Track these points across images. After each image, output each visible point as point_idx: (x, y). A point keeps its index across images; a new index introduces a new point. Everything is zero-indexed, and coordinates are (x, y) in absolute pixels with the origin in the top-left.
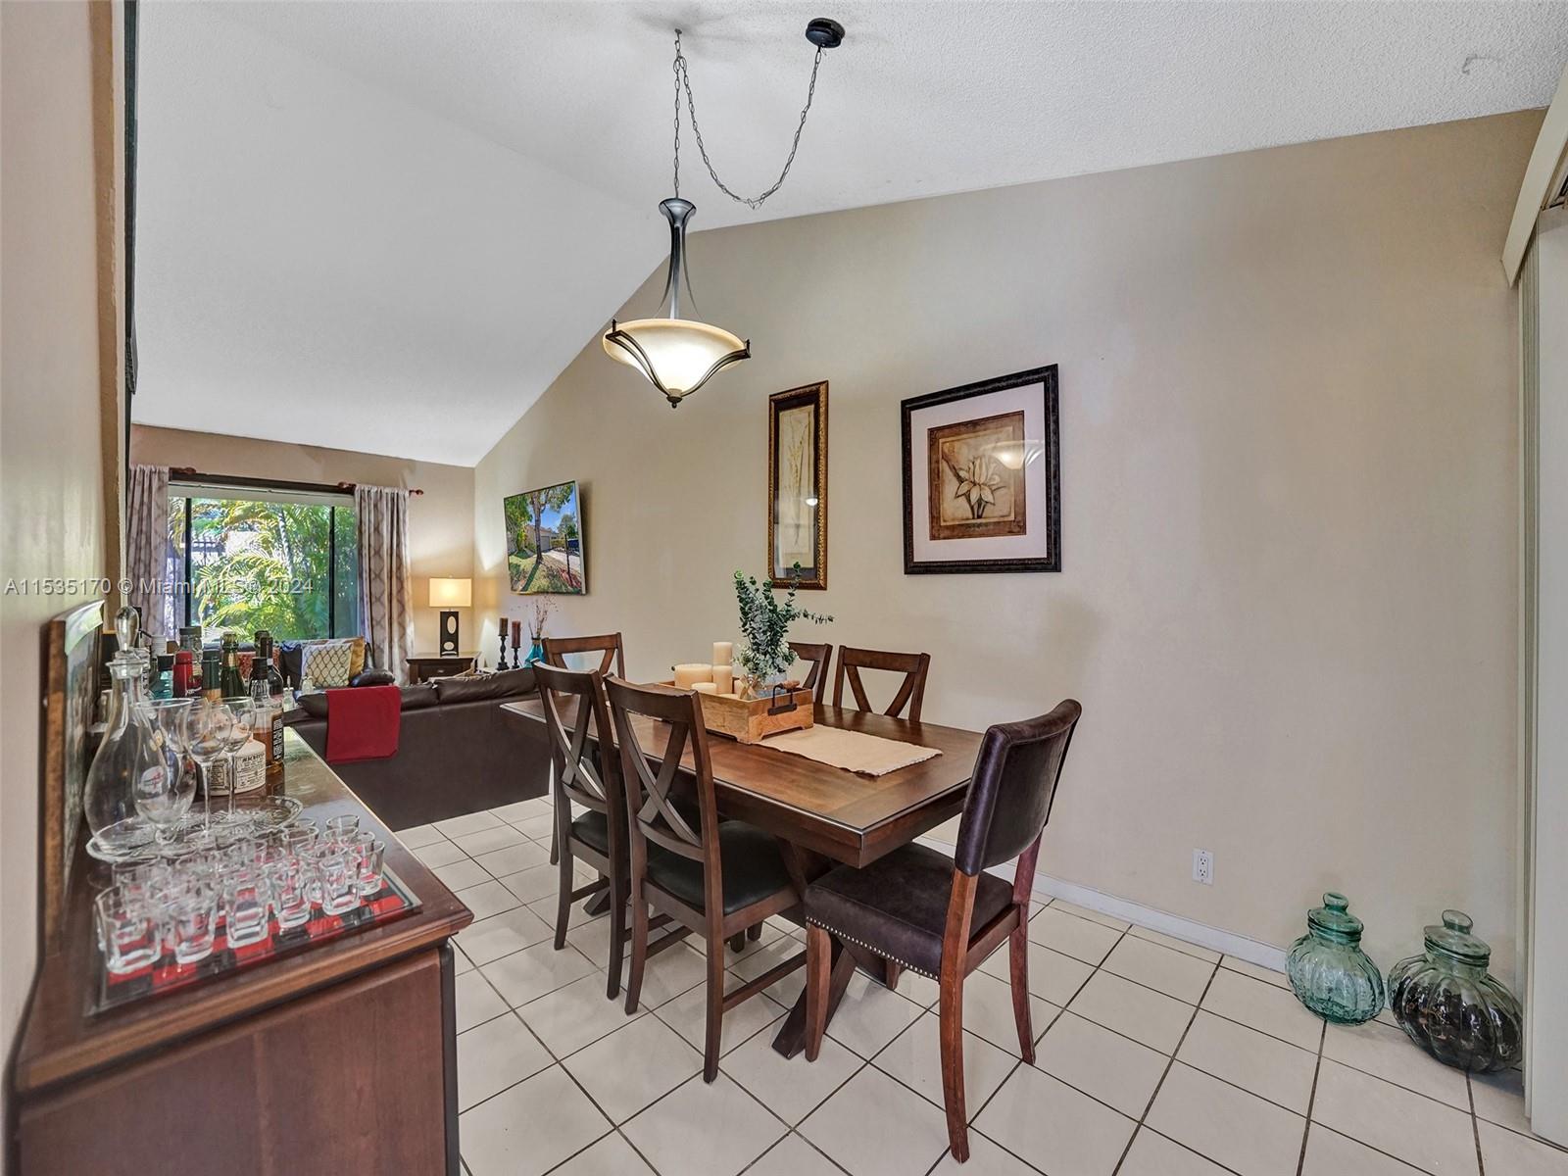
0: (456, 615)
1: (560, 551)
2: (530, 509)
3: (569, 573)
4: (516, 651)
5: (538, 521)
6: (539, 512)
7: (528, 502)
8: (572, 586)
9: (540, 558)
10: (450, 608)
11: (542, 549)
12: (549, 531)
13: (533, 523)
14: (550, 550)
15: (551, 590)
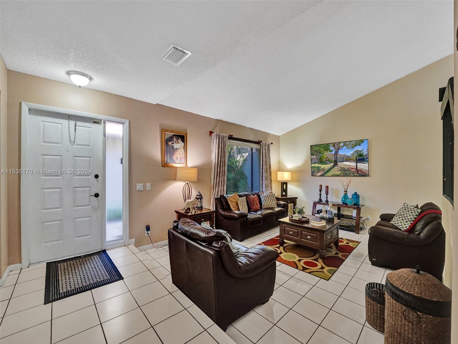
0: (286, 183)
1: (351, 162)
2: (332, 148)
3: (356, 169)
4: (327, 196)
5: (336, 153)
6: (338, 149)
7: (331, 146)
8: (358, 173)
9: (336, 163)
10: (284, 181)
11: (338, 161)
12: (345, 155)
13: (333, 152)
14: (344, 161)
15: (341, 175)
